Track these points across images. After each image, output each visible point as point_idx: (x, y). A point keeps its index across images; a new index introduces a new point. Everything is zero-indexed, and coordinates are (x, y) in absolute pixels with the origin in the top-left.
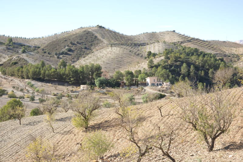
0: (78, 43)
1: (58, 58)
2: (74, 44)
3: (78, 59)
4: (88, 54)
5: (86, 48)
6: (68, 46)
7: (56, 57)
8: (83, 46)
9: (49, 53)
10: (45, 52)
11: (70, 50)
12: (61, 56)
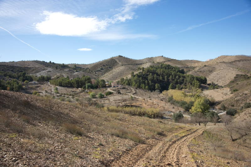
0: (106, 65)
1: (95, 73)
2: (105, 66)
3: (105, 73)
4: (110, 71)
5: (110, 67)
6: (101, 67)
7: (94, 73)
8: (109, 67)
9: (92, 71)
10: (90, 71)
11: (102, 69)
12: (97, 72)
